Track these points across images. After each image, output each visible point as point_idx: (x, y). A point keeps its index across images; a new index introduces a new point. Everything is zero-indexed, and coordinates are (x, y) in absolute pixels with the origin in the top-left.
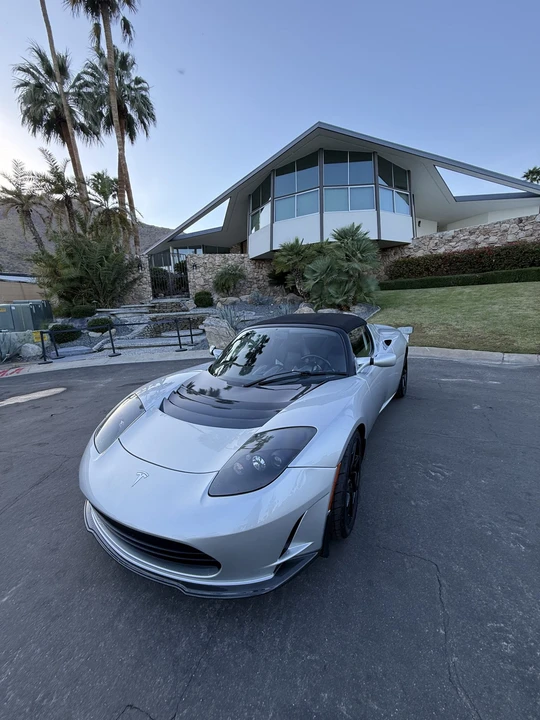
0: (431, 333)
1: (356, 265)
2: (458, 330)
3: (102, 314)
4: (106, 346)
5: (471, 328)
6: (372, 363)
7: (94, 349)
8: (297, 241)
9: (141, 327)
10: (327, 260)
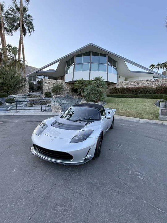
0: (121, 112)
1: (100, 89)
2: (129, 111)
3: (10, 97)
4: (13, 109)
5: (132, 111)
6: (105, 117)
7: (8, 109)
8: (82, 79)
9: (26, 103)
10: (91, 86)
